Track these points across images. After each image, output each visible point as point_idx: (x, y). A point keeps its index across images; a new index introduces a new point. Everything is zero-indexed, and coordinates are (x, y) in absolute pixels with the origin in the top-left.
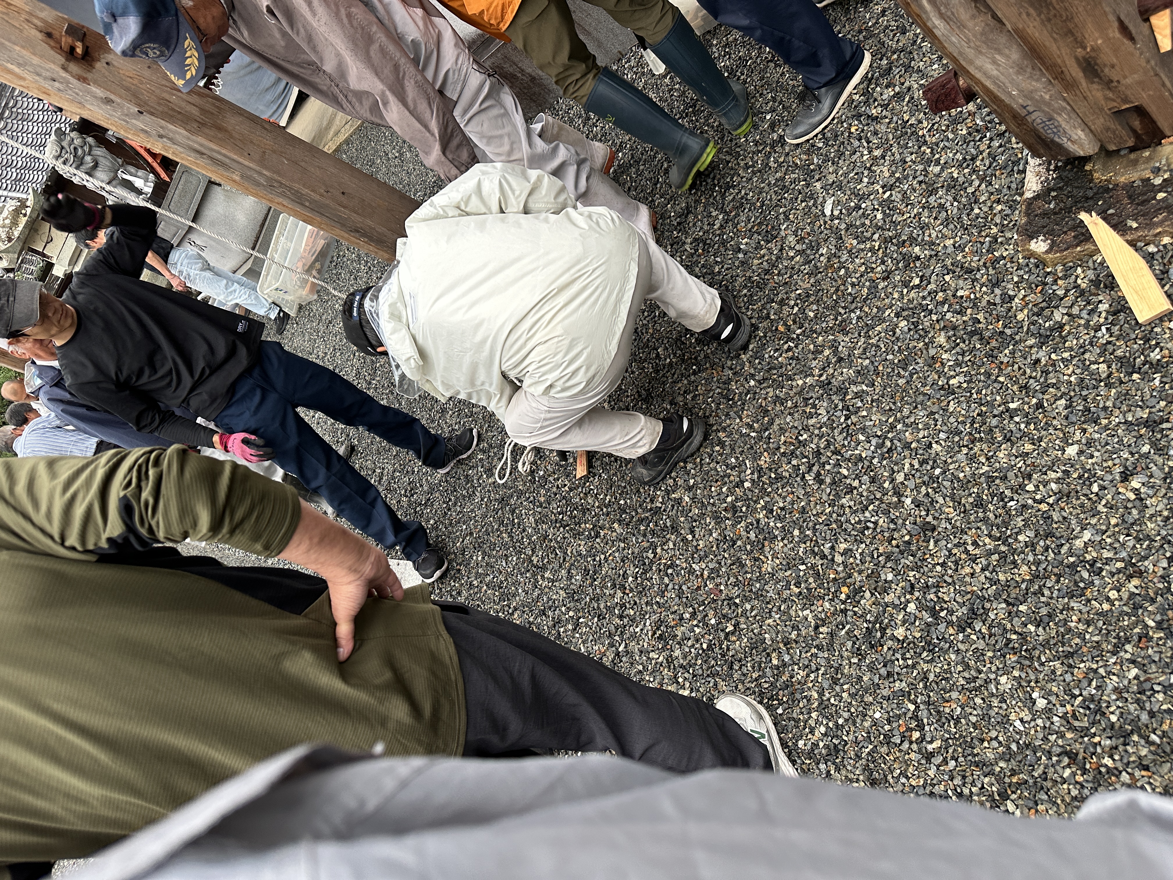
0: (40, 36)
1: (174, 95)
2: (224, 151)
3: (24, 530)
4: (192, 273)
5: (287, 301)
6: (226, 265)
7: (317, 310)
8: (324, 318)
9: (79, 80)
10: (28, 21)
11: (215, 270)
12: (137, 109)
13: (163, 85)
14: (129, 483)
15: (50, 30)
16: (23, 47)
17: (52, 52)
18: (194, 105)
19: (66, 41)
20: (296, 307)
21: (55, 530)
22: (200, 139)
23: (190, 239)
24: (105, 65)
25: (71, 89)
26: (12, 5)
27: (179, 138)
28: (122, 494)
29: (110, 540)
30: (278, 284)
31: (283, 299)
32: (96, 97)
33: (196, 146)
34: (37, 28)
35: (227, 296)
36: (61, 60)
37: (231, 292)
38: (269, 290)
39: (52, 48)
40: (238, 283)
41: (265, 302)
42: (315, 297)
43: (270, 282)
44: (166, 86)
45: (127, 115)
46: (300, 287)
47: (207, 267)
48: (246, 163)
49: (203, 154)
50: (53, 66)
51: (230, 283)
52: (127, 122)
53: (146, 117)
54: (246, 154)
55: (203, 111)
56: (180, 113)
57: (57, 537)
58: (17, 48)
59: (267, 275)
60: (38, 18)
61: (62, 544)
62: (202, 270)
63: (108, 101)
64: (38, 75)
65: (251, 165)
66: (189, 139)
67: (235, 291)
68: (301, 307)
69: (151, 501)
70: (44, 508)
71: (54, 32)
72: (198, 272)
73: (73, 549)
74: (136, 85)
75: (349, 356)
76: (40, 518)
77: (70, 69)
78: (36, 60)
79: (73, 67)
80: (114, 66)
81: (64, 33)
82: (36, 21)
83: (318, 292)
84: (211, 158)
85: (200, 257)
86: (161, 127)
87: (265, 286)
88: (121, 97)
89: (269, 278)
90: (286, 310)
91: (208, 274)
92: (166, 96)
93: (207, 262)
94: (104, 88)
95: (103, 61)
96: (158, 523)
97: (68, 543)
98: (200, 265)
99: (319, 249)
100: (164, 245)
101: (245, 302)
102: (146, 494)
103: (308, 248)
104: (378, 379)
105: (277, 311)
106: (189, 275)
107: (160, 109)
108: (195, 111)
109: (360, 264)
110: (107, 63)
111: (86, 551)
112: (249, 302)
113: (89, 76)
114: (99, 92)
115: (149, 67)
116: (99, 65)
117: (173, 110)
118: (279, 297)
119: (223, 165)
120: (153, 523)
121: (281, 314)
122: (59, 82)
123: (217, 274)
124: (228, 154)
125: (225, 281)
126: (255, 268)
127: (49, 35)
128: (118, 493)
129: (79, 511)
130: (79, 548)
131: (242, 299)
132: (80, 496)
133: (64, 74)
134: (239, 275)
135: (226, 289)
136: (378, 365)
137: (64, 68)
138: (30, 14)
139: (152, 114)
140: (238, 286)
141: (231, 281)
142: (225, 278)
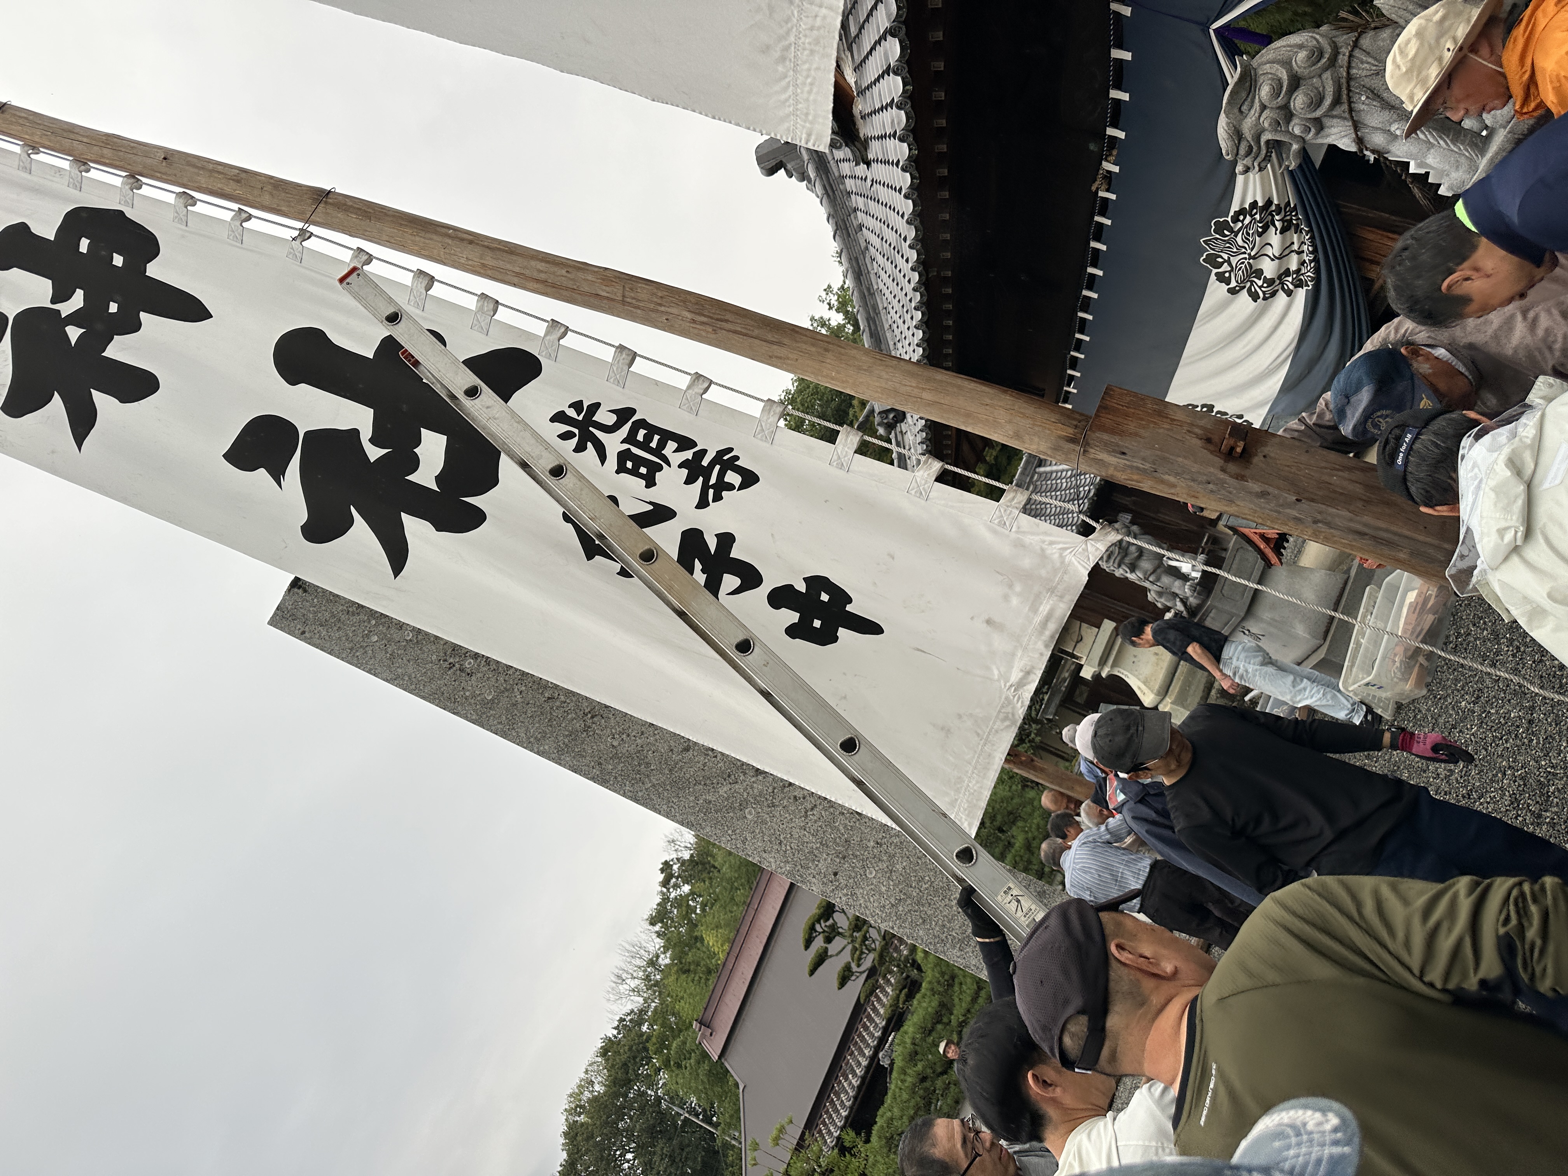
0: (1199, 443)
1: (1334, 476)
2: (1394, 528)
3: (1379, 957)
4: (1250, 668)
5: (1380, 699)
6: (1287, 657)
7: (1429, 710)
8: (1441, 721)
9: (1237, 479)
10: (1189, 431)
11: (1279, 664)
12: (1294, 498)
13: (1321, 468)
14: (1507, 920)
15: (1210, 435)
16: (1185, 457)
17: (1211, 457)
18: (1357, 482)
19: (1227, 443)
20: (1391, 707)
21: (1415, 963)
22: (1367, 519)
23: (1243, 627)
24: (1262, 458)
25: (1224, 488)
26: (1175, 420)
27: (1338, 522)
28: (1502, 931)
29: (1483, 983)
30: (1370, 678)
31: (1374, 697)
32: (1250, 493)
33: (1359, 527)
34: (1198, 437)
35: (1295, 696)
36: (1219, 461)
37: (1300, 691)
38: (1356, 686)
39: (1212, 452)
40: (1309, 679)
41: (1346, 702)
42: (1424, 692)
43: (1357, 676)
44: (1326, 468)
45: (1282, 505)
46: (1401, 680)
47: (1268, 661)
48: (1421, 538)
49: (1366, 534)
50: (1212, 470)
51: (1298, 680)
52: (1279, 512)
53: (1305, 505)
54: (1421, 528)
55: (1367, 487)
56: (1342, 494)
57: (1416, 971)
58: (1180, 459)
59: (1352, 666)
60: (1198, 426)
61: (1421, 979)
62: (1263, 664)
63: (1263, 494)
64: (1193, 480)
65: (1428, 540)
66: (1351, 520)
67: (1305, 689)
68: (1399, 707)
69: (1539, 942)
70: (1400, 935)
71: (1212, 436)
72: (1258, 667)
73: (1431, 985)
74: (1294, 473)
75: (1495, 775)
76: (1397, 946)
77: (1228, 470)
78: (1195, 468)
79: (1232, 467)
80: (1271, 458)
81: (1227, 436)
82: (1197, 431)
83: (1428, 685)
84: (1374, 538)
85: (1260, 649)
86: (1320, 513)
87: (1350, 681)
88: (1279, 488)
89: (1355, 670)
90: (1379, 711)
91: (1270, 669)
92: (1326, 478)
93: (1268, 654)
94: (1262, 482)
95: (1261, 455)
96: (1545, 970)
97: (1427, 979)
98: (1260, 659)
99: (1426, 627)
100: (1216, 637)
101: (1318, 703)
102: (1532, 933)
103: (1410, 627)
104: (1555, 809)
105: (1362, 714)
106: (1247, 671)
107: (1321, 493)
108: (1358, 489)
109: (1499, 644)
110: (1265, 456)
111: (1444, 990)
112: (1324, 702)
113: (1247, 472)
114: (1256, 487)
115: (1307, 452)
116: (1257, 460)
117: (1335, 492)
118: (1369, 695)
119: (1389, 543)
120: (1538, 970)
121: (1369, 718)
122: (1214, 484)
123: (1281, 668)
124: (1399, 531)
125: (1291, 677)
126: (1330, 657)
127: (1209, 440)
128: (1497, 930)
129: (1446, 944)
130: (1439, 985)
131: (1314, 699)
132: (1445, 925)
133: (1222, 476)
134: (1306, 668)
135: (1294, 687)
136: (1552, 789)
137: (1223, 470)
138: (1192, 425)
139: (1313, 500)
140: (1309, 683)
141: (1299, 677)
142: (1291, 673)
